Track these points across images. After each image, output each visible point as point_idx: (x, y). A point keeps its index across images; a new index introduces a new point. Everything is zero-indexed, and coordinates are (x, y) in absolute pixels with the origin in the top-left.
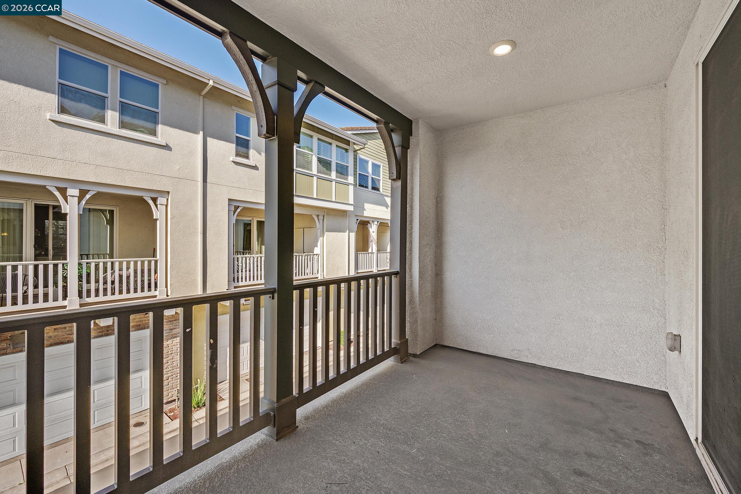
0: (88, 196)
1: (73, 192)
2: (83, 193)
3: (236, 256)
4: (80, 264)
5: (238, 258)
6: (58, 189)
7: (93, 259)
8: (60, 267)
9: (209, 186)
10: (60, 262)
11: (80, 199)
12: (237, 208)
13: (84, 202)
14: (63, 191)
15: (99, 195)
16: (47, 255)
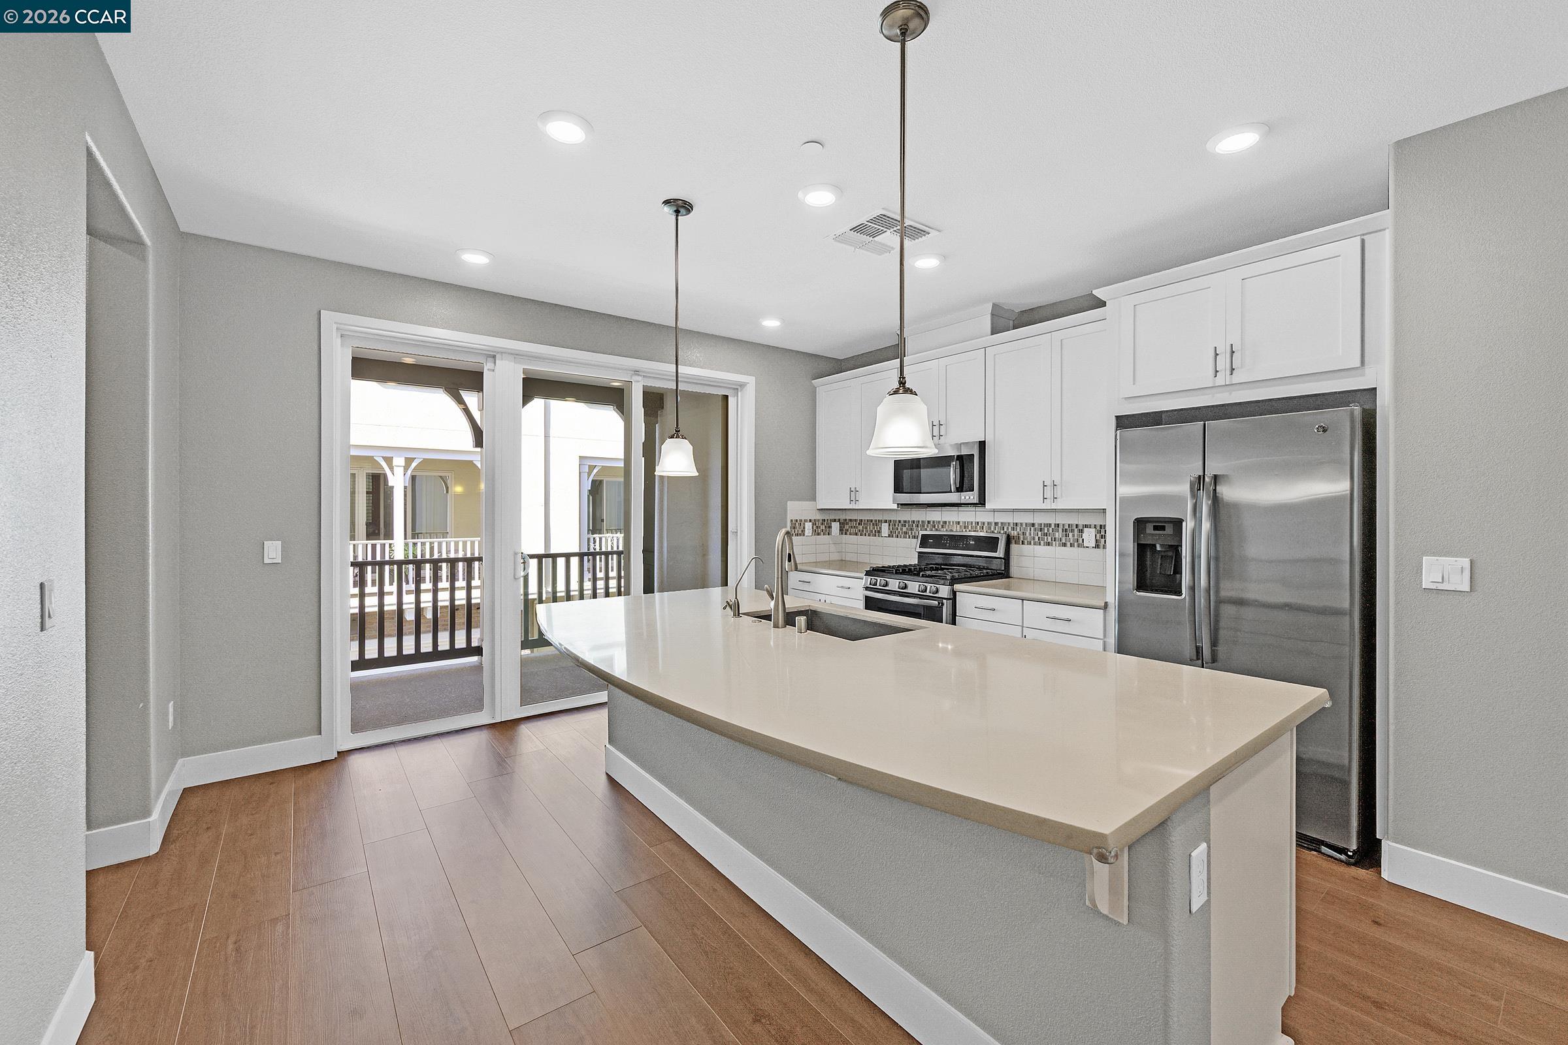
0: (414, 465)
1: (399, 461)
2: (409, 461)
3: (592, 537)
4: (406, 545)
5: (594, 538)
6: (385, 459)
7: (418, 538)
8: (387, 547)
9: (552, 440)
10: (387, 542)
11: (406, 468)
12: (592, 468)
13: (409, 472)
14: (389, 460)
15: (425, 462)
16: (379, 534)
